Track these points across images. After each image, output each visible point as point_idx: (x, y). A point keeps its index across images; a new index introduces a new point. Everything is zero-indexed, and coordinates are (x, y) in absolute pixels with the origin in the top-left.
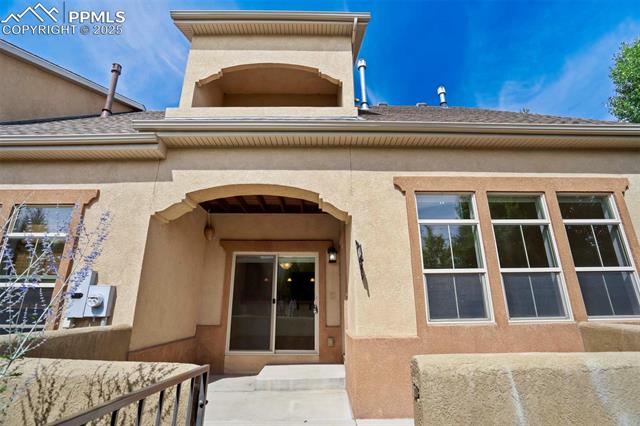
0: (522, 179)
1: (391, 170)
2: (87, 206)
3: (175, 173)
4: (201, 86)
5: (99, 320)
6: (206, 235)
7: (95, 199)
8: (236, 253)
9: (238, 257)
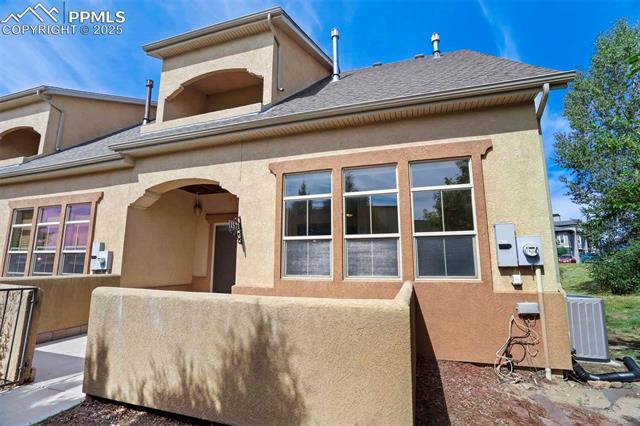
0: (377, 153)
1: (268, 157)
2: (98, 202)
3: (139, 175)
4: (169, 101)
5: (104, 271)
6: (195, 211)
7: (101, 198)
8: (216, 224)
9: (217, 227)
